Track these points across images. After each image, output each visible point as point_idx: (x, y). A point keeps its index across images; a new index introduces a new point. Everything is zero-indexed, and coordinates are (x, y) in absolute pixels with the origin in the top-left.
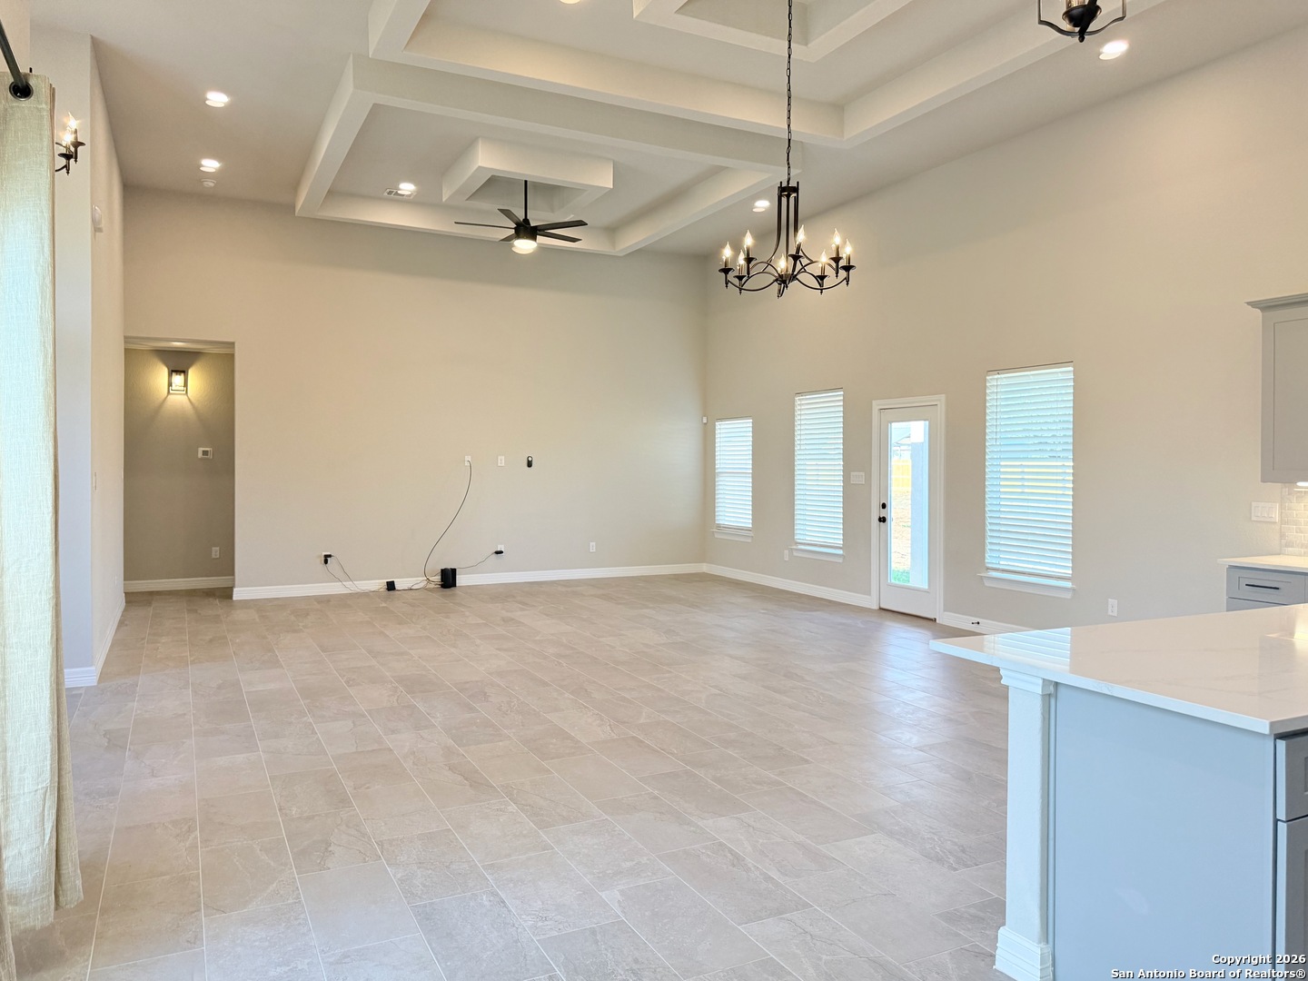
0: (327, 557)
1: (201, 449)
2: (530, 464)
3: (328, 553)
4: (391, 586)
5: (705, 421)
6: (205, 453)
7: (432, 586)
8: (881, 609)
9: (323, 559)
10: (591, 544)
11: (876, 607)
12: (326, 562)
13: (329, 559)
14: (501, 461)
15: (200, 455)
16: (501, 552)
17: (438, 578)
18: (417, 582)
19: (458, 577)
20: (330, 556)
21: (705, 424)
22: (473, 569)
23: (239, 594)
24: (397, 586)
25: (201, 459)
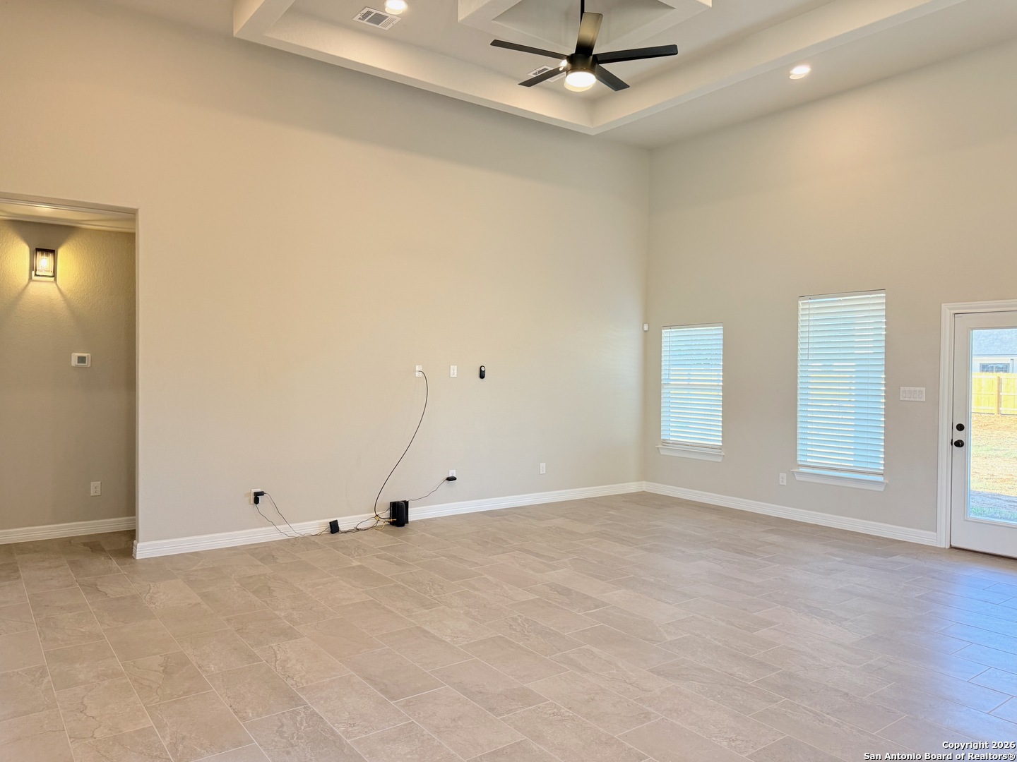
0: (257, 497)
1: (75, 355)
2: (482, 375)
3: (259, 490)
4: (334, 527)
5: (646, 328)
6: (82, 360)
7: (380, 523)
8: (951, 547)
9: (252, 497)
10: (541, 464)
11: (948, 546)
12: (256, 501)
13: (260, 497)
14: (454, 371)
15: (74, 362)
16: (454, 479)
17: (386, 514)
18: (364, 519)
19: (410, 510)
20: (262, 494)
21: (646, 331)
22: (424, 499)
23: (143, 550)
24: (342, 527)
25: (76, 367)
